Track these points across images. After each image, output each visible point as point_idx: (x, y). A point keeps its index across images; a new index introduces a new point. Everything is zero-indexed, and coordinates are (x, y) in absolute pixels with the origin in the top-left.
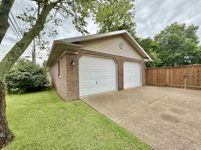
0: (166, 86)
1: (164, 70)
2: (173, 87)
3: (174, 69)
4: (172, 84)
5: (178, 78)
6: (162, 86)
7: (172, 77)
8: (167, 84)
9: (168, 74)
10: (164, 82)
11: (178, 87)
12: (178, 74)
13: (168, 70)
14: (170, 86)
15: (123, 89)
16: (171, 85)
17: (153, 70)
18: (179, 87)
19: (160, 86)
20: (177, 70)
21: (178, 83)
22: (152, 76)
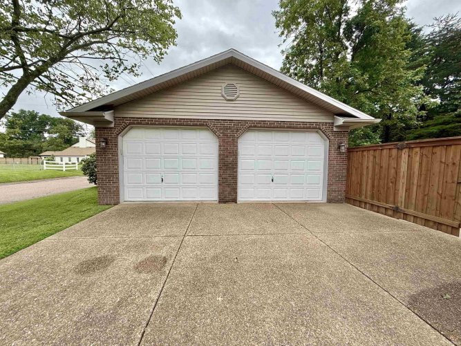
0: (396, 212)
1: (394, 152)
2: (416, 219)
3: (425, 151)
4: (413, 207)
5: (436, 188)
6: (384, 210)
7: (415, 182)
8: (399, 205)
9: (404, 167)
10: (391, 199)
11: (431, 224)
12: (438, 170)
13: (404, 155)
14: (406, 216)
15: (235, 201)
16: (411, 211)
17: (365, 153)
18: (435, 222)
19: (378, 209)
20: (438, 153)
21: (434, 207)
22: (362, 174)
